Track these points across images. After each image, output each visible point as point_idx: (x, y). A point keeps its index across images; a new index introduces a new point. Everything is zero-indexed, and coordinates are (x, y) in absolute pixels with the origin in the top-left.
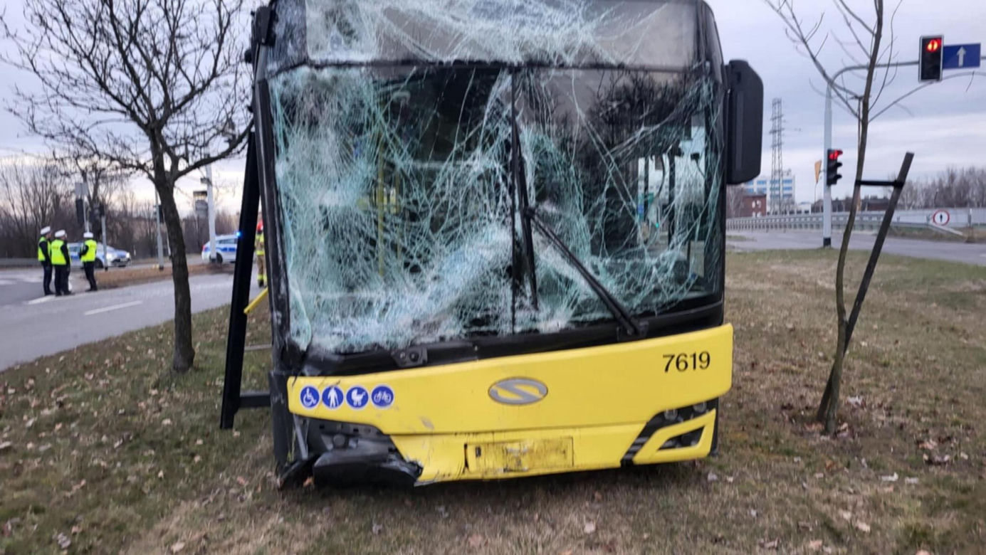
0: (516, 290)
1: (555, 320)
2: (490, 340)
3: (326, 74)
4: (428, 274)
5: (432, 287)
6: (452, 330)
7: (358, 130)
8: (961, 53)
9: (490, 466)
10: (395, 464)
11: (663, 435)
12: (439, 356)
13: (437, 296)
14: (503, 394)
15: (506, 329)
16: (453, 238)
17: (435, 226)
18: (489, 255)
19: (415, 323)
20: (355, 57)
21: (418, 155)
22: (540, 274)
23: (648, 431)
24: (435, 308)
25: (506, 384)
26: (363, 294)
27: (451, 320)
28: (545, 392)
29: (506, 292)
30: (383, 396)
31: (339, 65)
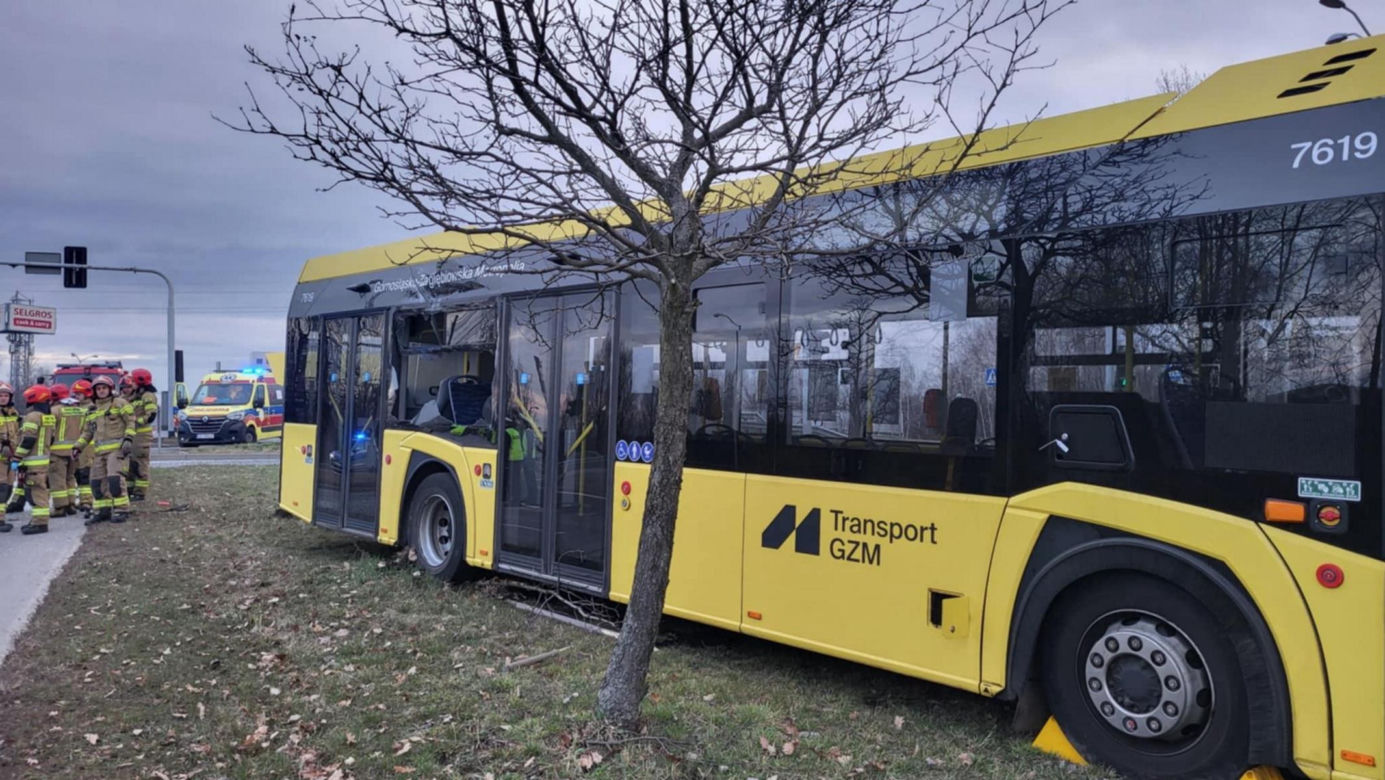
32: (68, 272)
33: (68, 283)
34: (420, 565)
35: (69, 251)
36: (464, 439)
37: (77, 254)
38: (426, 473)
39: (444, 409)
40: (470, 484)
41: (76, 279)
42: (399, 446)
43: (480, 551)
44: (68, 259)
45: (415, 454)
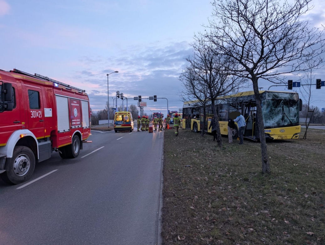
0: (282, 121)
1: (286, 124)
2: (280, 126)
3: (267, 100)
4: (274, 119)
5: (274, 120)
6: (276, 125)
7: (269, 105)
8: (296, 84)
9: (280, 138)
10: (270, 138)
11: (295, 136)
12: (275, 127)
13: (275, 121)
14: (281, 131)
15: (281, 125)
16: (276, 116)
17: (275, 114)
18: (280, 117)
19: (273, 124)
20: (270, 98)
21: (275, 108)
22: (285, 119)
23: (293, 136)
24: (275, 122)
25: (281, 130)
26: (267, 121)
27: (276, 124)
28: (285, 131)
29: (281, 121)
30: (270, 131)
31: (269, 99)
32: (154, 99)
33: (154, 101)
34: (194, 131)
35: (154, 96)
36: (198, 120)
37: (155, 96)
38: (195, 123)
39: (196, 117)
40: (198, 123)
41: (155, 100)
42: (193, 120)
43: (199, 129)
44: (154, 97)
45: (194, 121)
